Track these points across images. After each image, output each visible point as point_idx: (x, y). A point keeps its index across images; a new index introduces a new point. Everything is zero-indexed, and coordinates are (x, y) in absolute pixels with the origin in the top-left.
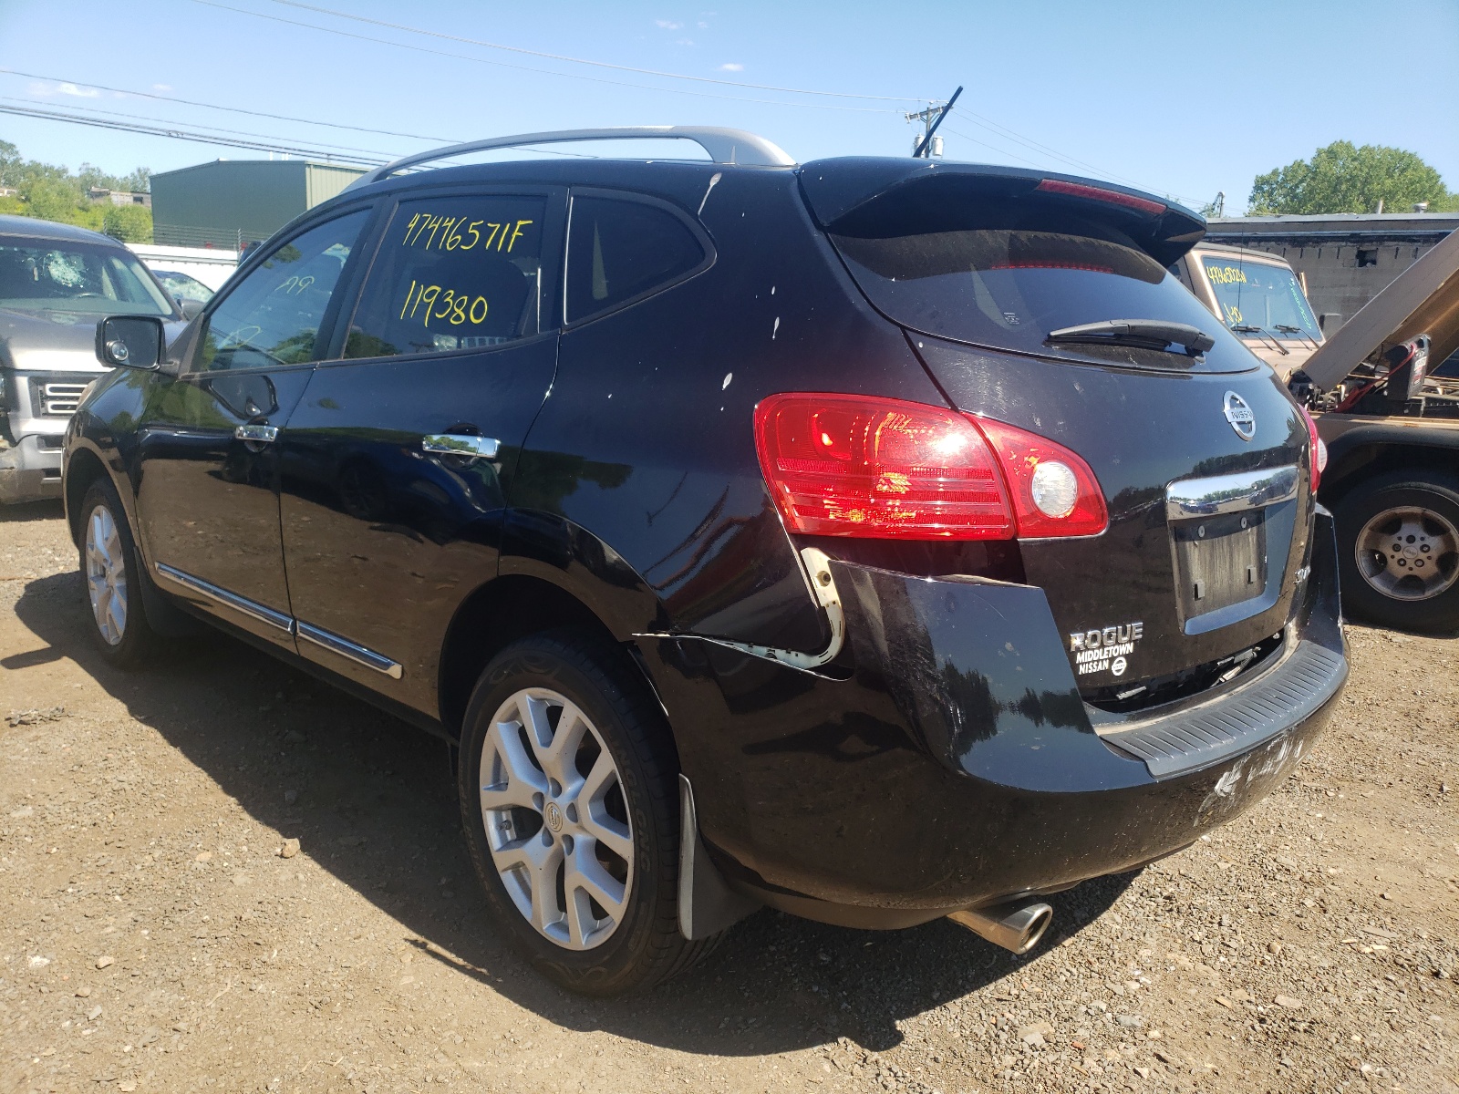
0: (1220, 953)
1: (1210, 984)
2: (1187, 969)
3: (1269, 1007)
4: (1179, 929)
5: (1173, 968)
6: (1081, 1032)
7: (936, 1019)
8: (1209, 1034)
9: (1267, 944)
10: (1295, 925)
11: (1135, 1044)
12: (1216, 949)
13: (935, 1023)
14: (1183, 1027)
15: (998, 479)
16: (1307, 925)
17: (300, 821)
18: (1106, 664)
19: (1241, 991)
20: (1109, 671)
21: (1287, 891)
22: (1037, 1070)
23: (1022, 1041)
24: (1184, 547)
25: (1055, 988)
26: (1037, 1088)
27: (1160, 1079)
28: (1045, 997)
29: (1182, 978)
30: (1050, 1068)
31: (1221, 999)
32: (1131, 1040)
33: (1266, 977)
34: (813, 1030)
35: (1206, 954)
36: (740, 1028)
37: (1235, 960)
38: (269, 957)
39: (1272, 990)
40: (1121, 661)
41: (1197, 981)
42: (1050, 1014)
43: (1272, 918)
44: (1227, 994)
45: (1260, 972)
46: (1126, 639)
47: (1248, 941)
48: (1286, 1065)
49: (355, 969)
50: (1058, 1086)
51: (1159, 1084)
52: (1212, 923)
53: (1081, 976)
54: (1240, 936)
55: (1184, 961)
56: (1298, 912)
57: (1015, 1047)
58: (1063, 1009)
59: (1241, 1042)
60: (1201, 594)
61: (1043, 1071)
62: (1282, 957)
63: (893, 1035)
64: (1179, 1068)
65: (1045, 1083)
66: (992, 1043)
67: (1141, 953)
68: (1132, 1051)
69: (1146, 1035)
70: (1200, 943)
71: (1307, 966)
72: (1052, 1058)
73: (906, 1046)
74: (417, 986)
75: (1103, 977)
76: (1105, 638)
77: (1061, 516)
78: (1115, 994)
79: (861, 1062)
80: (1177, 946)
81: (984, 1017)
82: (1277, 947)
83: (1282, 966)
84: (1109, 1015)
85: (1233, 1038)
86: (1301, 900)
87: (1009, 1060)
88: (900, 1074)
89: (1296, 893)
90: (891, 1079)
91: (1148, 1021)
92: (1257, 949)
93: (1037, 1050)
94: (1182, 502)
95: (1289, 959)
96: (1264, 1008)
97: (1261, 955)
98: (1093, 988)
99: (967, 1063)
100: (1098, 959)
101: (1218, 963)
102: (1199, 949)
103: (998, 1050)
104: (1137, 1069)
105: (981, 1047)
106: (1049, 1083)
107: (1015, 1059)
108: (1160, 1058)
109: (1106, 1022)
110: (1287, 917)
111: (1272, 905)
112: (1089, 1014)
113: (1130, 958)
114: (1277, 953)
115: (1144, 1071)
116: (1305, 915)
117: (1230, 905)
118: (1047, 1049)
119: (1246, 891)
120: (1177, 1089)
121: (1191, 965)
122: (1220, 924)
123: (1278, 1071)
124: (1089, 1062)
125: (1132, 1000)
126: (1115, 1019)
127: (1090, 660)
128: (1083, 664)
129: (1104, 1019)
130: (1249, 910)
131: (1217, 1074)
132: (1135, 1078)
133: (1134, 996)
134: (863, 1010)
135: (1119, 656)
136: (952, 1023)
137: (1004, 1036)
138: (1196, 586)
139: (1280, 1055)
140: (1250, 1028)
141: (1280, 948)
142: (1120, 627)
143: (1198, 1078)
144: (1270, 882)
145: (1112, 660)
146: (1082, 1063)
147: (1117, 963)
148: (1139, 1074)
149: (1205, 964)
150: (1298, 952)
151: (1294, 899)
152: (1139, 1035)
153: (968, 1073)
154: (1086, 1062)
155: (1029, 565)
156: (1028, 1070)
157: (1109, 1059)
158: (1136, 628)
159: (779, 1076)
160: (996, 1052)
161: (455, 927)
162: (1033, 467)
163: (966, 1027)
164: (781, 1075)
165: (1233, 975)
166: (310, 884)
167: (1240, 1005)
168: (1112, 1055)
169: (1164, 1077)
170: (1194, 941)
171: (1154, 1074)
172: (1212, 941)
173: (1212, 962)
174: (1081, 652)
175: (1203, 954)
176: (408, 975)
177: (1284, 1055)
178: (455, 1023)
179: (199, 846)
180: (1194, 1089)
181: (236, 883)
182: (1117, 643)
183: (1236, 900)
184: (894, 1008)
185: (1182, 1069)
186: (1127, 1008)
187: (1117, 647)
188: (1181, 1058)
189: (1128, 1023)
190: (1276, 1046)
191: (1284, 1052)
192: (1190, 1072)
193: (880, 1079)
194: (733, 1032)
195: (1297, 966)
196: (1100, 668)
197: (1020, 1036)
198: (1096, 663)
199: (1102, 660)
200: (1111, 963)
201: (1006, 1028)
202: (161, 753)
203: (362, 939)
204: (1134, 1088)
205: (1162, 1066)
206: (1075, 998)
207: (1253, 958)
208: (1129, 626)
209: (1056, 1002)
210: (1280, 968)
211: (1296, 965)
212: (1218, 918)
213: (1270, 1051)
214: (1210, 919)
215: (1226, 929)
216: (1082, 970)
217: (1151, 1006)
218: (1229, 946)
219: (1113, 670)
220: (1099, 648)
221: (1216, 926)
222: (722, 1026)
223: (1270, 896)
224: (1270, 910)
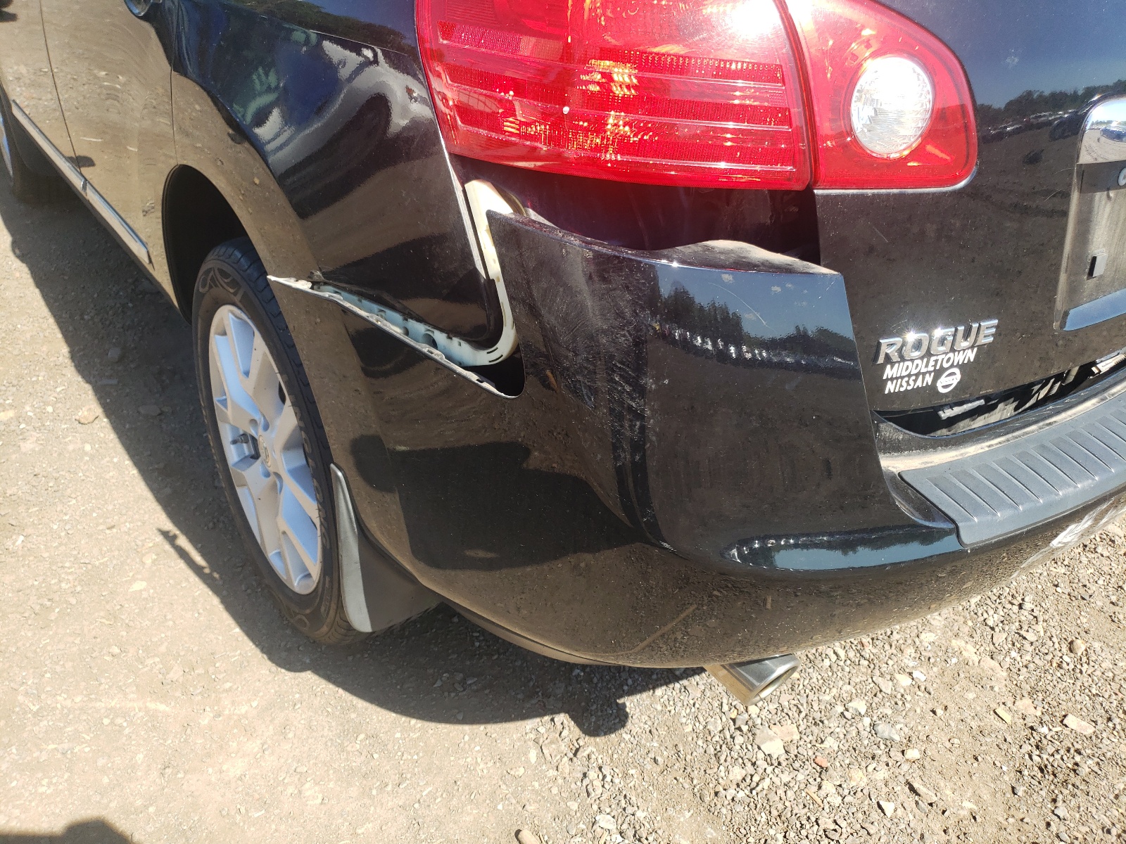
0: (1013, 645)
1: (992, 688)
2: (970, 663)
3: (1055, 730)
4: (973, 606)
5: (954, 660)
6: (831, 743)
7: (671, 703)
8: (976, 759)
9: (1070, 640)
10: (1107, 615)
11: (887, 765)
12: (1010, 639)
13: (669, 708)
14: (948, 745)
15: (793, 83)
16: (1121, 617)
17: (114, 382)
18: (929, 379)
19: (1027, 701)
20: (933, 387)
21: (1106, 569)
22: (765, 792)
23: (759, 748)
24: (1091, 201)
25: (815, 675)
26: (759, 819)
27: (906, 819)
28: (801, 686)
29: (962, 675)
30: (781, 792)
31: (1000, 711)
32: (884, 758)
33: (1060, 686)
34: (534, 701)
35: (996, 645)
36: (455, 690)
37: (1028, 657)
38: (14, 544)
39: (1064, 706)
40: (953, 374)
41: (980, 682)
42: (800, 712)
43: (1083, 602)
44: (1009, 704)
45: (1055, 678)
46: (965, 344)
47: (1048, 634)
48: (1059, 817)
49: (94, 566)
50: (783, 818)
51: (902, 826)
52: (1012, 604)
53: (848, 662)
54: (1040, 628)
55: (970, 652)
56: (1114, 599)
57: (749, 755)
58: (816, 707)
59: (1012, 775)
60: (1097, 272)
61: (772, 796)
62: (1084, 659)
63: (617, 720)
64: (931, 804)
65: (770, 812)
66: (724, 746)
67: (923, 636)
68: (883, 774)
69: (903, 752)
70: (992, 629)
71: (1111, 675)
72: (786, 778)
73: (627, 737)
74: (145, 595)
75: (872, 666)
76: (935, 344)
77: (894, 156)
78: (881, 691)
79: (571, 755)
80: (966, 629)
81: (726, 708)
82: (1080, 646)
83: (1081, 672)
84: (867, 721)
85: (1005, 768)
86: (1121, 584)
87: (737, 773)
88: (608, 778)
89: (1117, 572)
90: (598, 783)
91: (911, 733)
92: (1057, 646)
93: (772, 765)
94: (1103, 127)
95: (1092, 663)
96: (1050, 730)
97: (1060, 655)
98: (858, 680)
99: (689, 770)
100: (873, 639)
101: (1008, 659)
102: (990, 637)
103: (729, 759)
104: (881, 803)
105: (711, 751)
106: (775, 813)
107: (744, 772)
108: (912, 789)
109: (861, 729)
110: (1100, 604)
111: (1085, 586)
112: (845, 717)
113: (909, 641)
114: (1079, 654)
115: (889, 807)
116: (1121, 604)
117: (1037, 581)
118: (784, 764)
119: (1059, 563)
120: (922, 837)
121: (976, 659)
122: (1020, 606)
123: (1048, 825)
124: (828, 787)
125: (898, 701)
126: (873, 725)
127: (904, 374)
128: (892, 379)
129: (860, 726)
130: (1058, 589)
131: (974, 818)
132: (875, 815)
133: (902, 696)
134: (595, 680)
135: (952, 366)
136: (688, 711)
137: (739, 740)
138: (1094, 259)
139: (1054, 801)
140: (1027, 756)
141: (1083, 648)
142: (961, 328)
143: (952, 822)
144: (1089, 555)
145: (938, 373)
146: (820, 787)
147: (894, 647)
148: (883, 811)
149: (992, 658)
150: (1103, 655)
151: (1113, 580)
152: (896, 754)
153: (686, 786)
154: (823, 787)
155: (827, 235)
156: (754, 792)
157: (853, 784)
158: (987, 329)
159: (476, 762)
160: (726, 761)
161: (211, 525)
162: (860, 65)
163: (701, 719)
164: (479, 760)
165: (1021, 678)
166: (92, 458)
167: (1022, 721)
168: (858, 778)
169: (911, 817)
170: (986, 625)
171: (900, 812)
172: (1007, 628)
173: (1001, 658)
174: (893, 364)
175: (994, 644)
176: (142, 580)
177: (1060, 803)
178: (163, 649)
179: (7, 402)
180: (944, 837)
181: (23, 450)
182: (952, 350)
183: (1045, 574)
184: (630, 682)
185: (935, 807)
186: (889, 712)
187: (951, 355)
188: (937, 790)
189: (886, 735)
190: (1053, 787)
191: (1060, 797)
192: (944, 812)
193: (586, 781)
194: (446, 694)
195: (1100, 674)
196: (919, 383)
197: (757, 741)
198: (914, 378)
199: (924, 374)
200: (887, 647)
201: (745, 728)
202: (18, 295)
203: (114, 530)
204: (871, 832)
205: (910, 801)
206: (834, 691)
207: (1049, 657)
208: (975, 326)
209: (811, 695)
210: (1079, 675)
211: (1098, 673)
212: (1019, 599)
213: (1043, 793)
214: (1010, 598)
215: (1026, 613)
216: (851, 654)
217: (918, 711)
218: (1025, 638)
219: (939, 385)
220: (922, 358)
221: (1016, 608)
222: (439, 683)
223: (1085, 573)
224: (1082, 591)
